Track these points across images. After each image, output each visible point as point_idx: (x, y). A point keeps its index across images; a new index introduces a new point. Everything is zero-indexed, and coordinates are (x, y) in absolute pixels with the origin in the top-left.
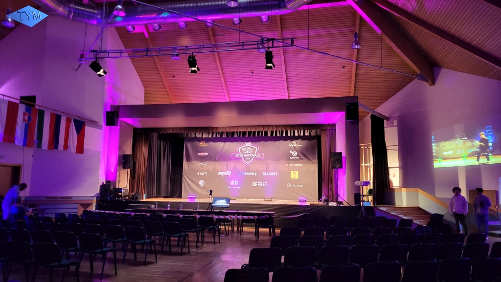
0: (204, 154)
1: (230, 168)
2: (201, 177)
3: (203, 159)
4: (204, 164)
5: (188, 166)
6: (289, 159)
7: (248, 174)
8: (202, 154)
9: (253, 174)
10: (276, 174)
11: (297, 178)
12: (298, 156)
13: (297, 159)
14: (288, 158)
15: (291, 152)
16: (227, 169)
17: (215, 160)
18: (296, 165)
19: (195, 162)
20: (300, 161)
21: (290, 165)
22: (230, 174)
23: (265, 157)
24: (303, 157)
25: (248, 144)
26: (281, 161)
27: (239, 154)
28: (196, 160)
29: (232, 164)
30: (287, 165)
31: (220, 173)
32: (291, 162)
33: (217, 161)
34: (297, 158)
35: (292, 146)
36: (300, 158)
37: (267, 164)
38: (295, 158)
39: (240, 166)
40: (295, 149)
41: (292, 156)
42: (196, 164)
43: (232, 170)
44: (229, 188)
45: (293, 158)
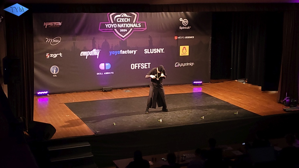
0: (55, 23)
1: (97, 46)
4: (57, 41)
6: (178, 30)
7: (124, 52)
9: (131, 52)
10: (162, 50)
11: (188, 55)
12: (189, 25)
13: (188, 30)
15: (181, 19)
16: (94, 47)
18: (186, 37)
19: (40, 38)
20: (191, 32)
21: (179, 38)
22: (98, 54)
23: (148, 29)
24: (195, 27)
29: (100, 40)
30: (176, 38)
31: (83, 53)
32: (180, 33)
33: (77, 35)
34: (188, 28)
36: (192, 29)
38: (185, 28)
39: (112, 43)
41: (182, 26)
42: (43, 41)
43: (100, 47)
44: (98, 74)
45: (183, 28)
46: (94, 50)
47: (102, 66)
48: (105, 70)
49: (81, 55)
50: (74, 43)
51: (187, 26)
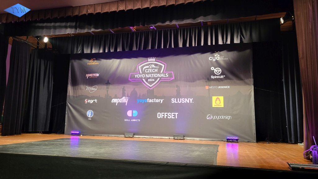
0: (94, 74)
1: (126, 94)
2: (90, 107)
3: (93, 82)
5: (74, 92)
6: (209, 79)
7: (151, 101)
8: (91, 75)
9: (158, 101)
10: (191, 100)
11: (223, 106)
12: (222, 74)
13: (221, 79)
14: (208, 77)
15: (212, 68)
16: (124, 95)
17: (108, 83)
18: (219, 87)
19: (82, 87)
20: (225, 81)
21: (211, 87)
22: (127, 102)
23: (175, 78)
24: (230, 76)
25: (152, 60)
26: (198, 82)
27: (140, 74)
28: (83, 84)
29: (129, 88)
30: (207, 87)
31: (115, 101)
32: (212, 82)
33: (110, 84)
34: (222, 77)
35: (214, 60)
36: (227, 78)
37: (177, 86)
38: (218, 77)
39: (140, 91)
40: (218, 64)
41: (214, 75)
42: (84, 89)
43: (129, 95)
44: (126, 120)
45: (216, 77)
47: (129, 113)
48: (132, 117)
49: (112, 102)
50: (107, 91)
51: (220, 75)
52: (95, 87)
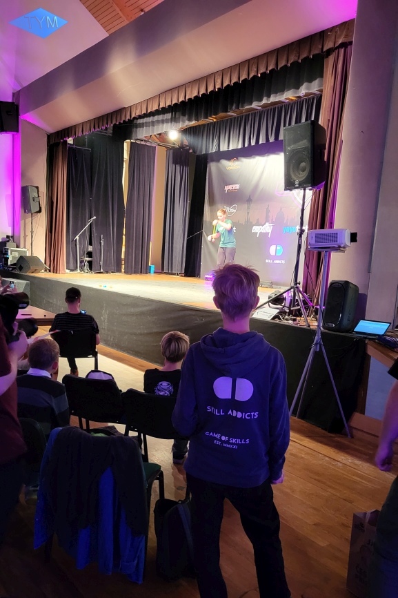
0: (234, 186)
1: (270, 219)
3: (233, 198)
4: (233, 210)
8: (230, 187)
16: (267, 220)
17: (249, 200)
22: (270, 231)
28: (221, 202)
31: (256, 229)
43: (274, 220)
44: (267, 261)
46: (267, 224)
47: (272, 250)
48: (275, 257)
49: (253, 231)
50: (248, 213)
52: (234, 208)
